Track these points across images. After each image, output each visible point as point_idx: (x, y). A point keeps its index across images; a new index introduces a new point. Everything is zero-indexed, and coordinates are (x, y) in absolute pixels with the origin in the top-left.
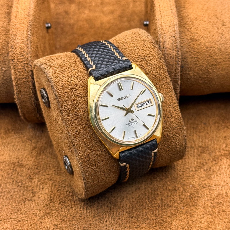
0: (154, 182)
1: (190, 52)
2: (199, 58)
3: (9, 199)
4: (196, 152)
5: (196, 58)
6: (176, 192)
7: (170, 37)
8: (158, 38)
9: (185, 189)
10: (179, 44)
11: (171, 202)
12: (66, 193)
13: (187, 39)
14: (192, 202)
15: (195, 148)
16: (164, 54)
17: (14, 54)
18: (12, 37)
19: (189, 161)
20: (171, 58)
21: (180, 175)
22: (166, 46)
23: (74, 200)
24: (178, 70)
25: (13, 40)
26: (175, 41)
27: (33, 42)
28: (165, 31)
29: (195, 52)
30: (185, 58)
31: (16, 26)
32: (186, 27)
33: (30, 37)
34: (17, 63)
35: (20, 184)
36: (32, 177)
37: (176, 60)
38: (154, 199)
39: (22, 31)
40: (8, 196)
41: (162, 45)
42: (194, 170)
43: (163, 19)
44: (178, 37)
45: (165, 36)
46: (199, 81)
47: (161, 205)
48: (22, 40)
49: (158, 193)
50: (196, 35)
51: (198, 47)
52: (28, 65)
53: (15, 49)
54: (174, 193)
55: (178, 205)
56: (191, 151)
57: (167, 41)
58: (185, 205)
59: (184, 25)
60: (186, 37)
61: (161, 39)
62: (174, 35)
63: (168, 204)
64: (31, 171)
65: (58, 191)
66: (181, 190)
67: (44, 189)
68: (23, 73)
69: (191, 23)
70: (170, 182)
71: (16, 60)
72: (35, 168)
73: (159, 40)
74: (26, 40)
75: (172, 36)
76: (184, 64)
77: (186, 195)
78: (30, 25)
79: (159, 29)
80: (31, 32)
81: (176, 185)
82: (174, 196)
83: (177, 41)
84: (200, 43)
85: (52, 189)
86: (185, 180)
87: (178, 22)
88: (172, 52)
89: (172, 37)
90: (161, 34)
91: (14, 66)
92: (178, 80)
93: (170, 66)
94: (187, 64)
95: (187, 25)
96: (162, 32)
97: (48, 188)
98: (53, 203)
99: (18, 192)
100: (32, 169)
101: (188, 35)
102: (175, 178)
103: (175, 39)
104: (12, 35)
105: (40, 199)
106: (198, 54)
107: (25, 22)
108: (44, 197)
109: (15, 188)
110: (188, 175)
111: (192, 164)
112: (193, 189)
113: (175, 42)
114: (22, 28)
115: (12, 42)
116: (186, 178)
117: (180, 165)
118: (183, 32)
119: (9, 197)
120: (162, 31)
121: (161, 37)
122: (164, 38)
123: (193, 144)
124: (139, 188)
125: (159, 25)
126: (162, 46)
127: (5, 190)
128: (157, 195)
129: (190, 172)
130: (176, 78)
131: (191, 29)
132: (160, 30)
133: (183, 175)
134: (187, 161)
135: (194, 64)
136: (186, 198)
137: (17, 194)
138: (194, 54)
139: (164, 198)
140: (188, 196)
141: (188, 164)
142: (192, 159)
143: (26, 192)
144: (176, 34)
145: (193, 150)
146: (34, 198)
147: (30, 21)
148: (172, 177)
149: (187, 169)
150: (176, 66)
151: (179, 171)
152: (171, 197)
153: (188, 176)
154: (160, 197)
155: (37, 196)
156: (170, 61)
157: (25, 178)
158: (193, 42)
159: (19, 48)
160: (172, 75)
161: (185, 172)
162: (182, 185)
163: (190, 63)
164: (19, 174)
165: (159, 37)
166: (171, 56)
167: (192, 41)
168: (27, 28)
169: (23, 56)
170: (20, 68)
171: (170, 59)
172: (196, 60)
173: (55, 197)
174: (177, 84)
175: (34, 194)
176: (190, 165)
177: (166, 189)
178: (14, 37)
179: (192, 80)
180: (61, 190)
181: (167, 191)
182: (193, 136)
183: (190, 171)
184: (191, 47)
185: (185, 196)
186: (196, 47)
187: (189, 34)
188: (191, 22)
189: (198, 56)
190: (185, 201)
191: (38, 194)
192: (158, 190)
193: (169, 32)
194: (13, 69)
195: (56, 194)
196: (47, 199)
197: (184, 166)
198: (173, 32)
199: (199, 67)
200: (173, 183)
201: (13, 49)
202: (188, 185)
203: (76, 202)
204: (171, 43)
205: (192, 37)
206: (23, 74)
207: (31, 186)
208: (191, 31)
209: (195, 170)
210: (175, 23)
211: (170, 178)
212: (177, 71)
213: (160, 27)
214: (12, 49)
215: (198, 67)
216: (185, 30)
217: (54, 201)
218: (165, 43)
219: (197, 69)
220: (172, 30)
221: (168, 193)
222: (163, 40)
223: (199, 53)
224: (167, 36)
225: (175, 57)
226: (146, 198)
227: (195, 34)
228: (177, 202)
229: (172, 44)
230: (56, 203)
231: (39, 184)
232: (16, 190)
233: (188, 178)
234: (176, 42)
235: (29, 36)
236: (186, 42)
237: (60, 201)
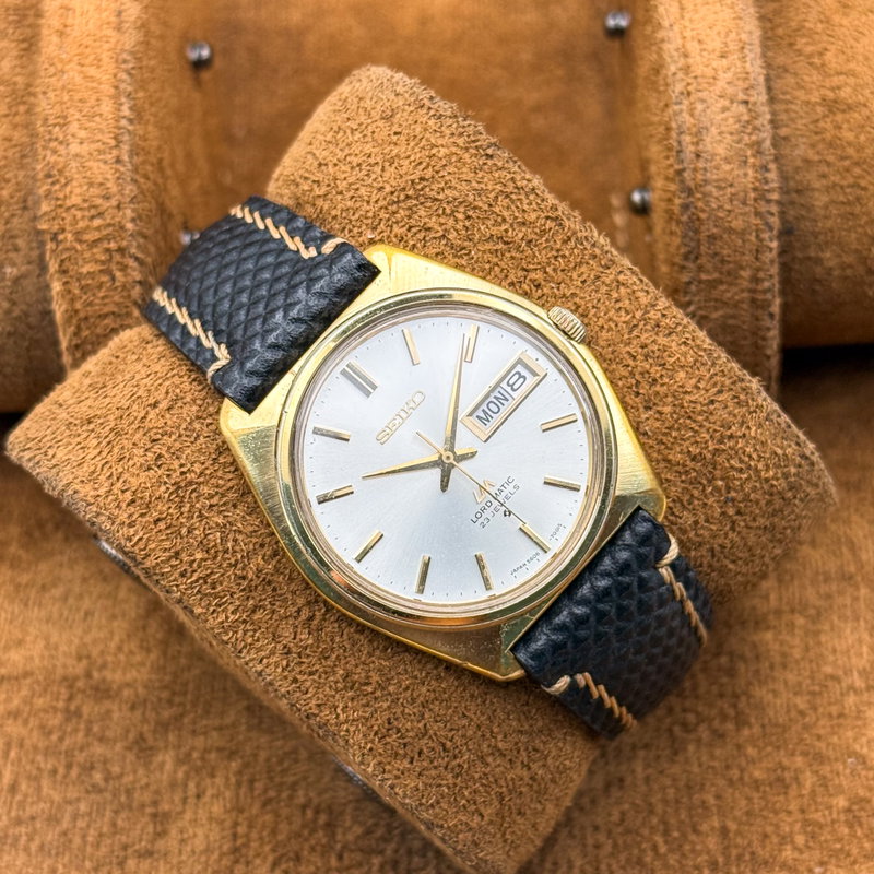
0: (685, 750)
1: (820, 161)
2: (864, 189)
3: (53, 852)
4: (865, 600)
5: (848, 190)
6: (786, 793)
7: (726, 103)
8: (670, 111)
9: (824, 777)
10: (766, 136)
11: (767, 842)
12: (304, 813)
13: (808, 102)
14: (859, 839)
15: (859, 578)
16: (701, 186)
17: (60, 206)
18: (50, 132)
19: (836, 642)
20: (735, 203)
21: (802, 714)
22: (709, 147)
23: (339, 846)
24: (768, 254)
25: (53, 144)
26: (748, 122)
27: (143, 149)
28: (703, 77)
29: (847, 163)
30: (798, 192)
31: (65, 77)
32: (797, 47)
33: (130, 128)
34: (75, 248)
35: (98, 777)
36: (151, 742)
37: (755, 208)
38: (689, 830)
39: (92, 101)
40: (50, 837)
41: (693, 143)
42: (859, 683)
43: (691, 20)
44: (762, 104)
45: (703, 101)
46: (866, 288)
47: (721, 859)
48: (92, 142)
49: (704, 802)
50: (846, 84)
51: (857, 137)
52: (123, 255)
53: (66, 184)
54: (776, 798)
55: (796, 855)
56: (841, 593)
57: (712, 124)
58: (831, 856)
59: (790, 36)
60: (801, 94)
61: (686, 116)
62: (741, 96)
63: (753, 853)
64: (144, 714)
65: (264, 805)
66: (808, 784)
67: (206, 799)
68: (101, 294)
69: (820, 26)
70: (754, 746)
71: (69, 236)
72: (160, 700)
73: (676, 121)
74: (113, 143)
75: (732, 102)
76: (797, 218)
77: (830, 808)
78: (130, 74)
79: (673, 68)
80: (135, 105)
81: (786, 762)
82: (776, 813)
83: (757, 123)
84: (868, 117)
85: (238, 795)
86: (822, 732)
87: (758, 33)
88: (738, 175)
89: (735, 105)
90: (682, 93)
91: (62, 261)
92: (769, 296)
93: (733, 237)
94: (812, 215)
95: (804, 36)
96: (689, 84)
97: (223, 793)
98: (248, 863)
99: (94, 815)
100: (149, 706)
101: (813, 86)
102: (777, 725)
103: (750, 110)
104: (51, 122)
105: (189, 848)
106: (857, 171)
107: (105, 57)
108: (207, 836)
109: (78, 799)
110: (834, 710)
111: (849, 658)
112: (859, 775)
113: (749, 125)
114: (93, 88)
115: (49, 153)
116: (824, 727)
117: (797, 662)
118: (786, 71)
119: (55, 843)
120: (690, 81)
121: (684, 107)
122: (697, 112)
123: (848, 564)
124: (621, 780)
125: (676, 54)
126: (692, 148)
127: (35, 808)
128: (700, 810)
129: (842, 694)
130: (760, 288)
131: (821, 54)
132: (680, 75)
133: (810, 712)
134: (827, 642)
135: (839, 215)
136: (833, 822)
137: (88, 826)
138: (838, 171)
139: (732, 826)
140: (838, 813)
141: (831, 658)
142: (848, 631)
143: (123, 815)
144: (752, 87)
145: (850, 590)
146: (160, 844)
147: (125, 56)
148: (766, 721)
149: (830, 683)
150: (757, 236)
151: (796, 694)
152: (765, 818)
153: (835, 714)
154: (715, 818)
155: (173, 832)
156: (733, 215)
157: (119, 747)
158: (834, 114)
159: (82, 181)
160: (742, 277)
161: (820, 693)
162: (810, 756)
163: (822, 212)
164: (96, 728)
165: (676, 108)
166: (732, 195)
167: (830, 111)
168: (116, 88)
169: (100, 215)
170: (89, 273)
171: (727, 207)
172: (851, 198)
173: (254, 835)
174: (766, 317)
175: (162, 823)
176: (840, 662)
177: (741, 779)
178: (57, 128)
179: (834, 285)
180: (278, 802)
181: (747, 789)
182: (847, 522)
183: (844, 691)
184: (824, 139)
185: (827, 812)
186: (850, 136)
187: (815, 78)
188: (821, 22)
189: (859, 177)
190: (829, 837)
191: (180, 824)
192: (703, 785)
193: (721, 84)
194: (56, 276)
195: (260, 821)
196: (220, 847)
197: (814, 666)
198: (740, 83)
199: (863, 227)
200: (769, 749)
201: (57, 187)
202: (836, 760)
203: (346, 855)
204: (731, 134)
205: (831, 95)
206: (103, 298)
207: (147, 785)
208: (823, 65)
209: (863, 685)
210: (744, 37)
211: (756, 730)
212: (763, 258)
213: (676, 58)
214: (53, 184)
215: (859, 230)
216: (795, 62)
217: (251, 853)
218: (704, 137)
219: (853, 235)
220: (733, 69)
221: (749, 799)
222: (692, 121)
223: (865, 167)
224: (709, 101)
225: (752, 195)
226: (652, 828)
227: (842, 78)
228: (792, 842)
229: (735, 138)
230: (258, 861)
231: (180, 775)
232: (83, 807)
233: (835, 722)
234: (755, 128)
235: (124, 122)
236: (801, 117)
237: (277, 854)
